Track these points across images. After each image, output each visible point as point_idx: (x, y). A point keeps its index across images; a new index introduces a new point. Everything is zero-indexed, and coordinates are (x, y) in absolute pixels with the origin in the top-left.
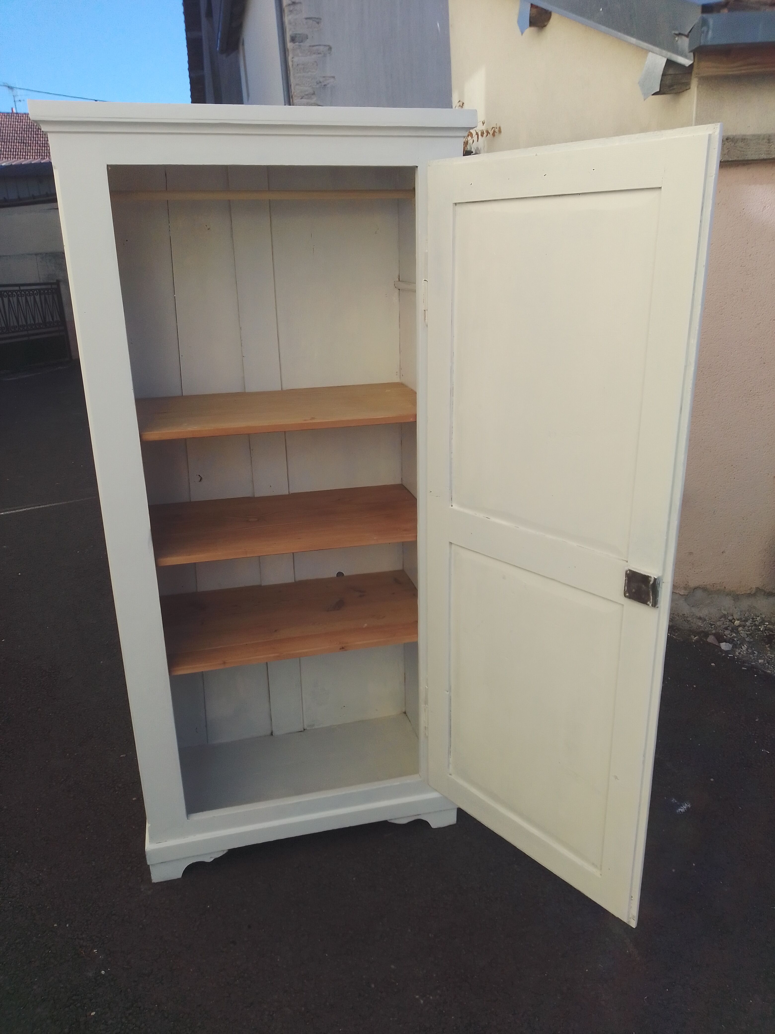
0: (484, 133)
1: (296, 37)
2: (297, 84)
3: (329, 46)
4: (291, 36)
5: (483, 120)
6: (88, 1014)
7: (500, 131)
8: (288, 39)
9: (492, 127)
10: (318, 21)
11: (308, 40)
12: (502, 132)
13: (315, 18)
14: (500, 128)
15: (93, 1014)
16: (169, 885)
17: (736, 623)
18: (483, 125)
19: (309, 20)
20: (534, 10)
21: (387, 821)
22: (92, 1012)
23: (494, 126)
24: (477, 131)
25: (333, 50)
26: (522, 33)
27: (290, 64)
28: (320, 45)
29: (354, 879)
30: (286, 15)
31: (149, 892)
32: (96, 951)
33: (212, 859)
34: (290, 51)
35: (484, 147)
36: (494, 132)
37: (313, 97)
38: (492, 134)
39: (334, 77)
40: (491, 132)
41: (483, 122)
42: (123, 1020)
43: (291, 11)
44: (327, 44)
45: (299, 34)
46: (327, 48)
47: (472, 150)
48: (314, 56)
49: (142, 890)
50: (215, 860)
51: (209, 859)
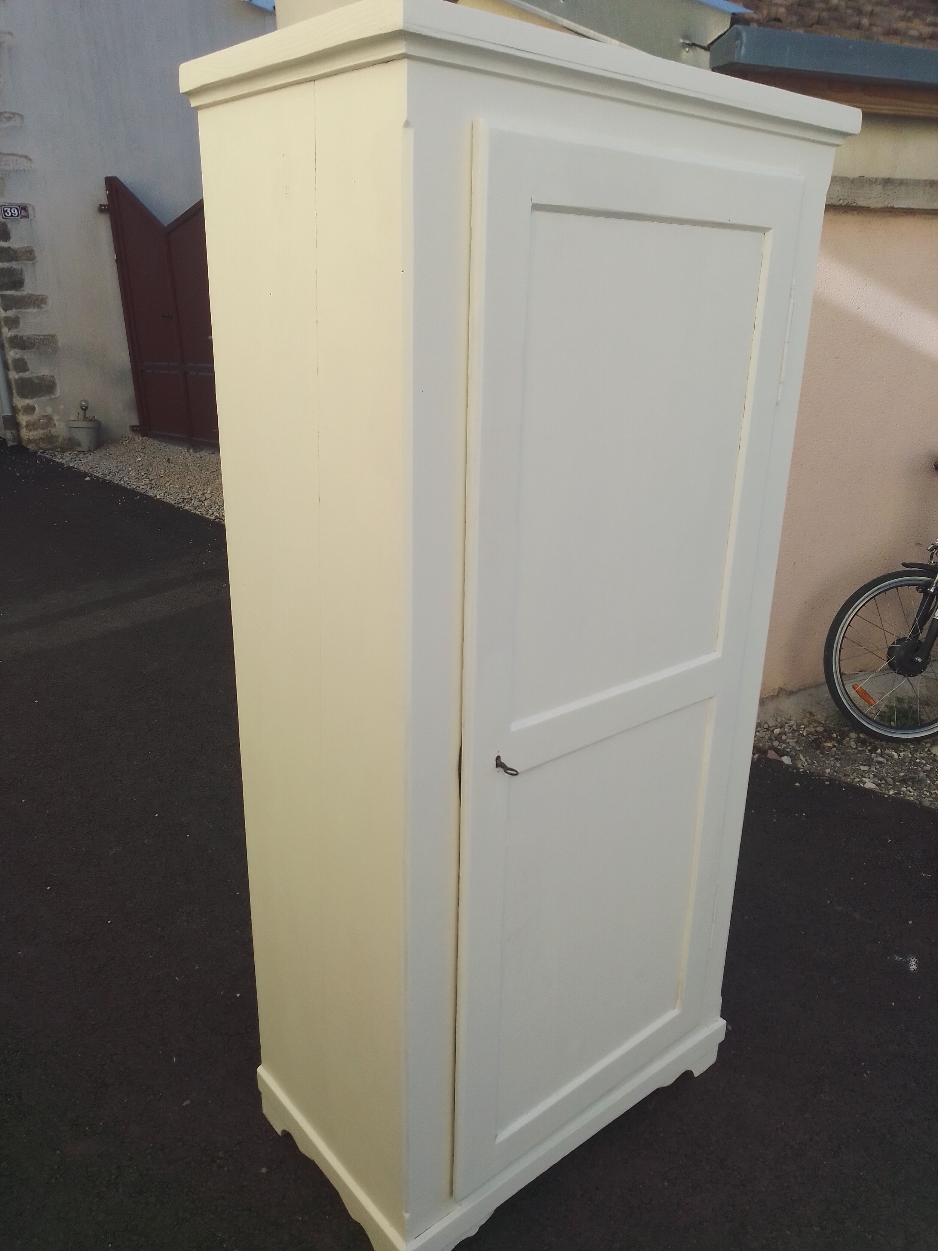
17: (777, 731)
33: (477, 1230)
50: (481, 1228)
51: (474, 1232)
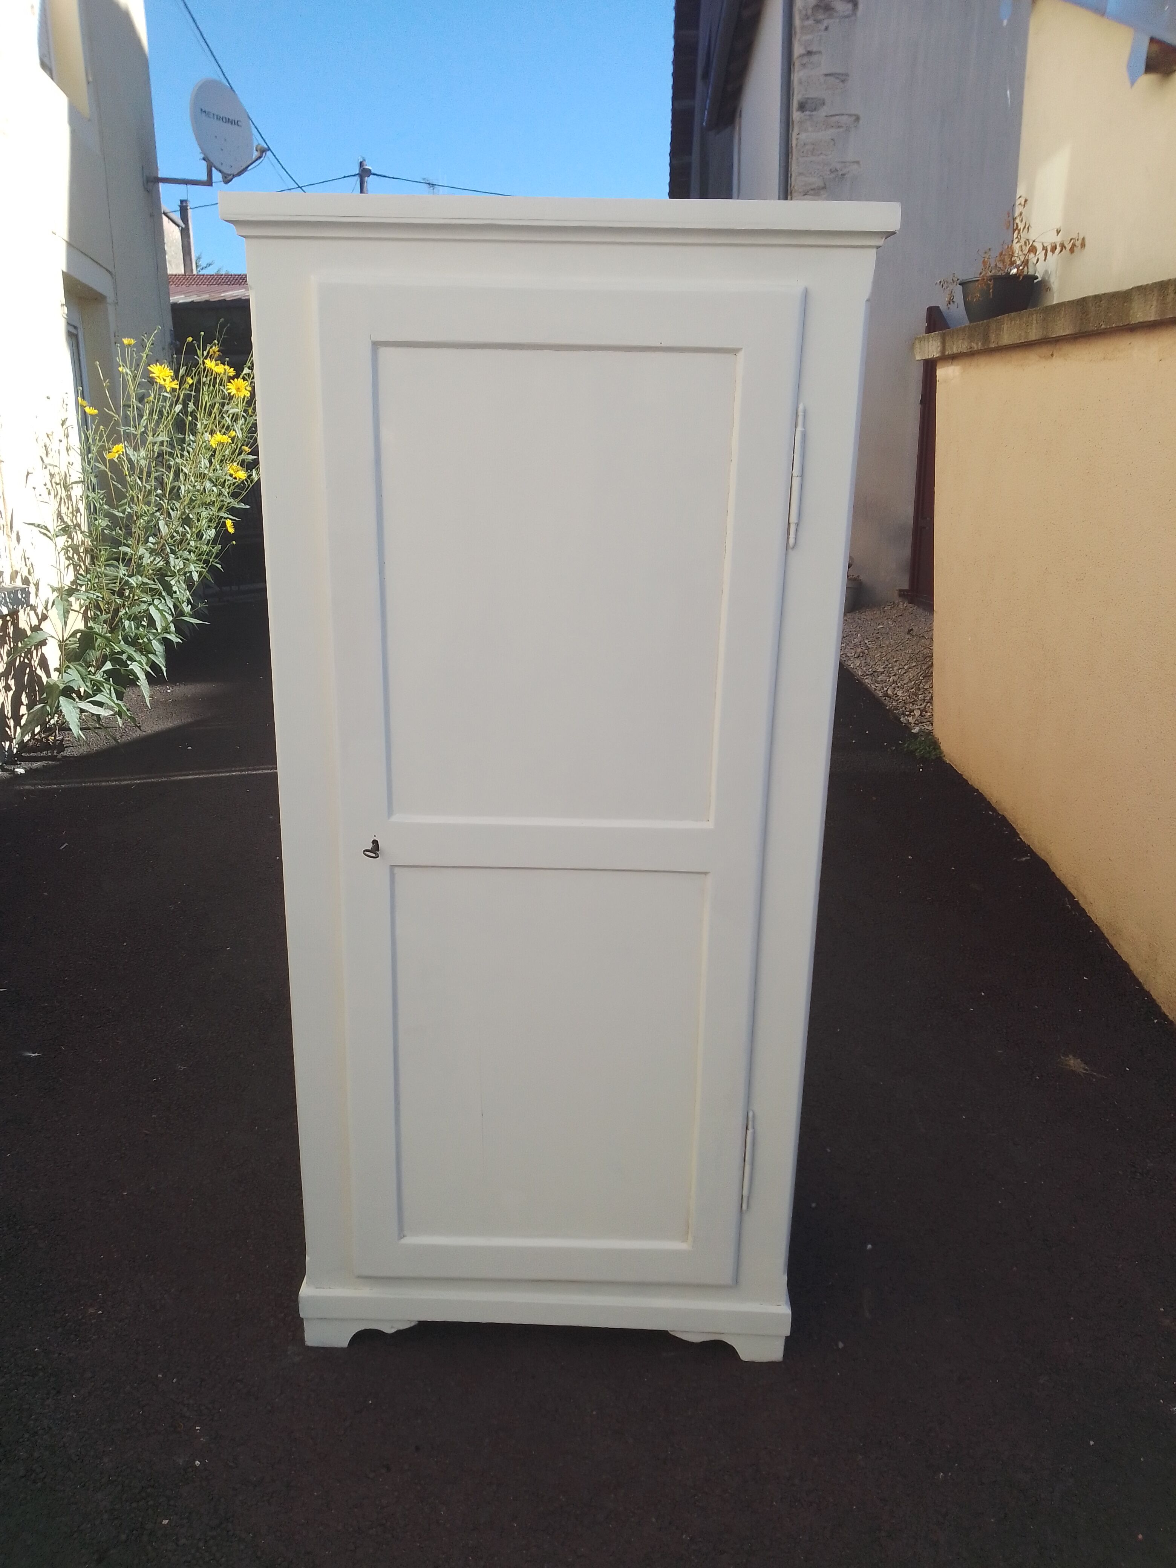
0: (1056, 249)
1: (806, 103)
2: (800, 174)
3: (855, 115)
4: (799, 101)
5: (1058, 227)
6: (159, 1521)
7: (1083, 245)
8: (795, 105)
9: (1070, 239)
10: (843, 78)
11: (825, 107)
12: (1086, 246)
13: (839, 74)
14: (1083, 239)
15: (165, 1522)
16: (327, 1354)
18: (1058, 235)
19: (829, 78)
20: (1155, 48)
21: (667, 1331)
22: (165, 1519)
23: (1075, 236)
24: (1045, 245)
25: (861, 122)
26: (1133, 83)
27: (794, 142)
28: (843, 114)
29: (594, 1413)
30: (796, 69)
31: (297, 1359)
32: (199, 1428)
33: (393, 1331)
34: (795, 123)
35: (1057, 270)
36: (1074, 245)
37: (822, 192)
38: (1069, 248)
39: (858, 163)
40: (1068, 247)
41: (1057, 230)
42: (201, 1544)
43: (804, 65)
44: (853, 112)
45: (812, 99)
46: (854, 118)
47: (1036, 274)
48: (832, 132)
49: (289, 1353)
50: (399, 1332)
51: (389, 1329)
